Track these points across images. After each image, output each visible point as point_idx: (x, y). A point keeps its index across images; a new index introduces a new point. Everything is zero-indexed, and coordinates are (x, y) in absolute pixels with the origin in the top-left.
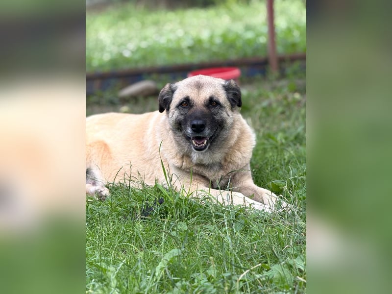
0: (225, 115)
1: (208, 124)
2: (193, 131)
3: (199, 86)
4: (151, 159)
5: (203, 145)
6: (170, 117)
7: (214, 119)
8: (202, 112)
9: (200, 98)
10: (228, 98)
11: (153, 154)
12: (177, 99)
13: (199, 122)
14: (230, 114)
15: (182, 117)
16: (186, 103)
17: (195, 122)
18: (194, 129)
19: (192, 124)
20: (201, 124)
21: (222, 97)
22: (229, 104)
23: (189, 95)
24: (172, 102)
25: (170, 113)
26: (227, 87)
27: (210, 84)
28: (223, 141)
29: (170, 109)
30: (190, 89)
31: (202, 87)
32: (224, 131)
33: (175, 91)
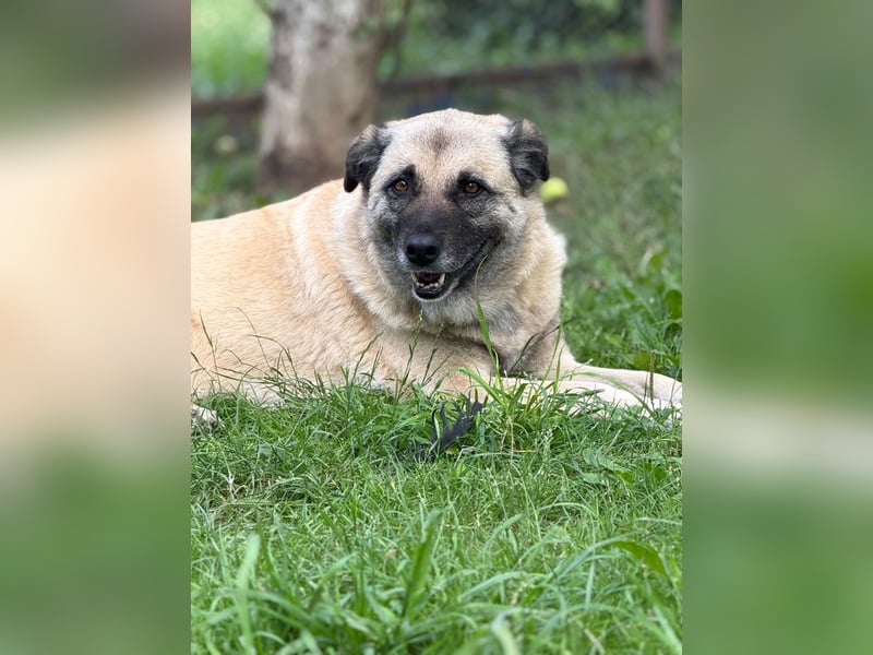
0: (501, 211)
1: (446, 243)
2: (411, 260)
3: (439, 143)
4: (315, 315)
5: (436, 285)
6: (370, 207)
7: (467, 226)
8: (438, 212)
9: (438, 175)
10: (513, 170)
11: (319, 299)
12: (387, 167)
13: (426, 241)
14: (517, 208)
15: (393, 217)
16: (406, 182)
17: (416, 241)
18: (411, 256)
19: (409, 242)
20: (430, 244)
21: (496, 169)
22: (514, 183)
23: (414, 162)
24: (377, 173)
25: (370, 199)
26: (511, 143)
27: (469, 138)
28: (500, 270)
29: (371, 190)
30: (418, 149)
31: (447, 144)
32: (504, 248)
33: (385, 147)
